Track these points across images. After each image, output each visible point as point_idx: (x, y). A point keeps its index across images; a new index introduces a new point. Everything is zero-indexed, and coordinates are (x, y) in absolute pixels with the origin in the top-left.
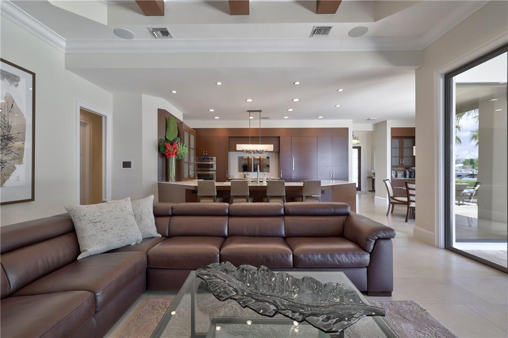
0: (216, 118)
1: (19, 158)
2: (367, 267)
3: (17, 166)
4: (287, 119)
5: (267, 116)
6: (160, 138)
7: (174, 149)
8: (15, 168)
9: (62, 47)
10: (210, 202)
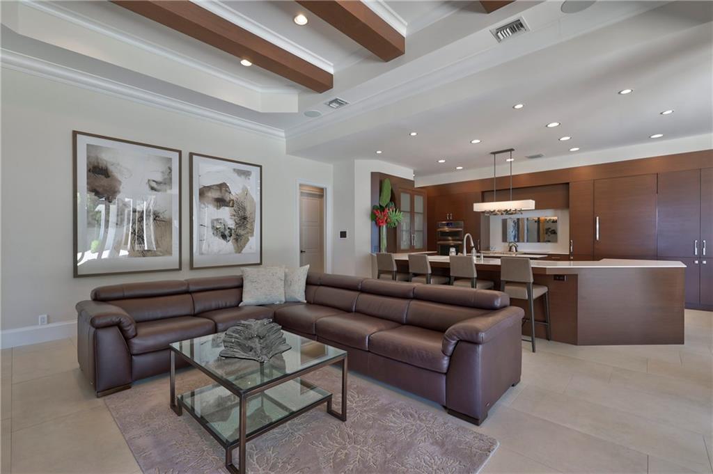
0: (458, 168)
1: (252, 232)
2: (446, 374)
3: (250, 238)
4: (576, 151)
5: (538, 154)
6: (374, 204)
7: (384, 216)
8: (248, 240)
9: (282, 137)
10: (388, 279)
